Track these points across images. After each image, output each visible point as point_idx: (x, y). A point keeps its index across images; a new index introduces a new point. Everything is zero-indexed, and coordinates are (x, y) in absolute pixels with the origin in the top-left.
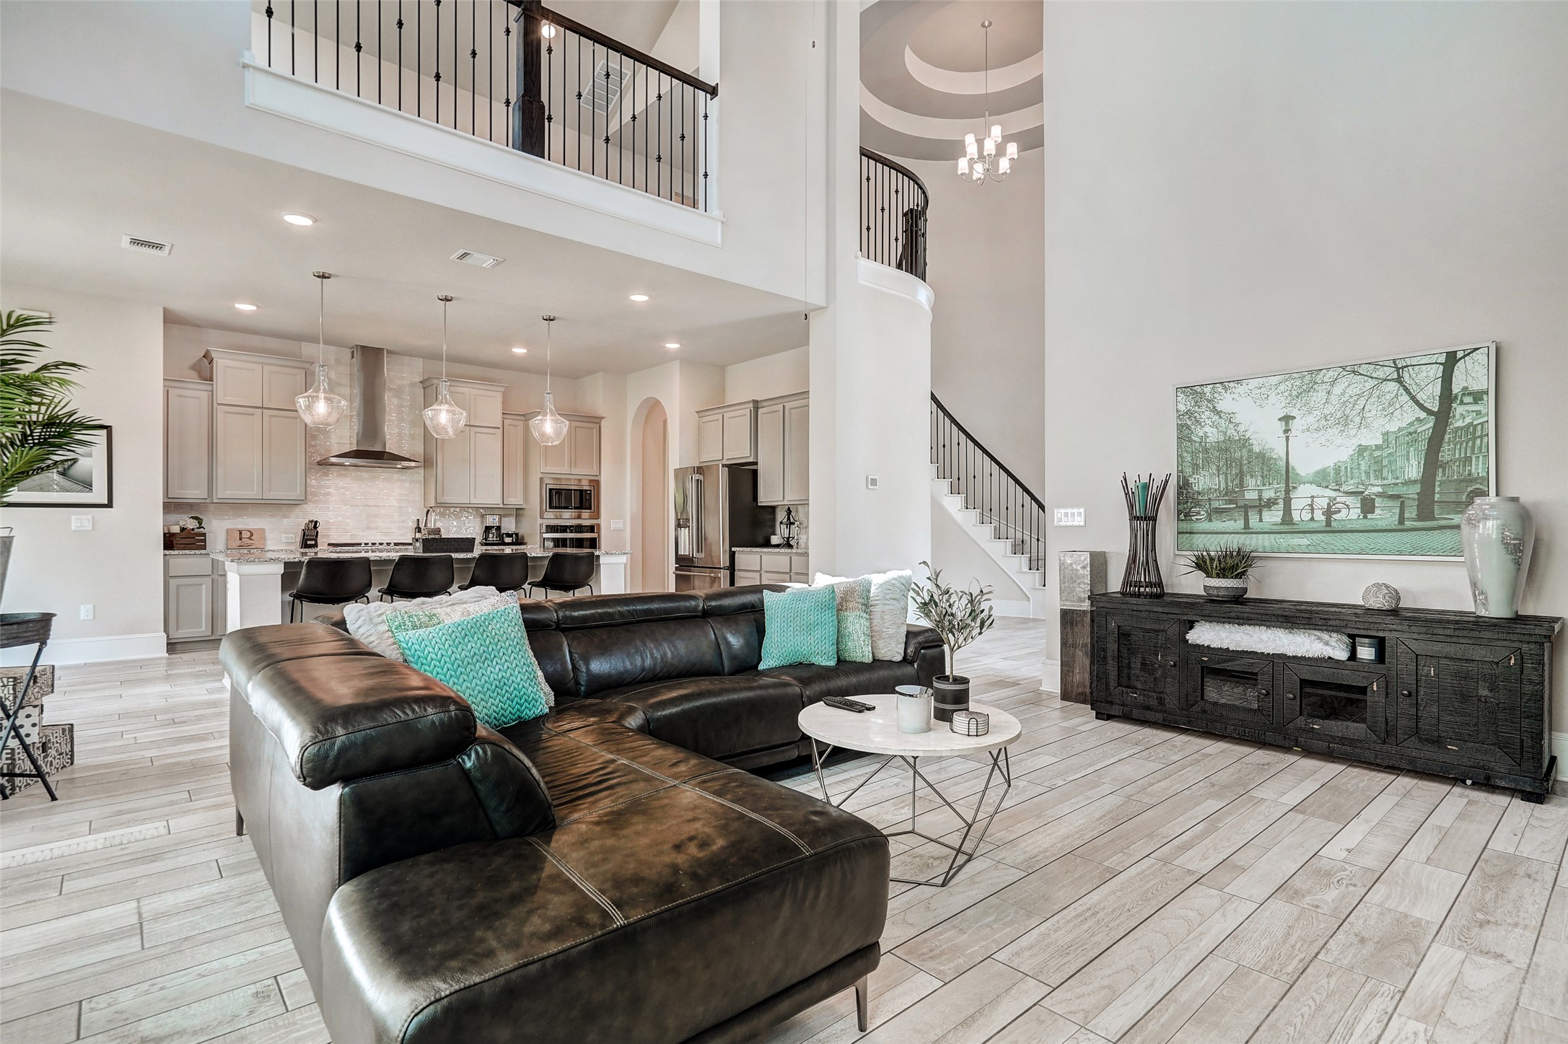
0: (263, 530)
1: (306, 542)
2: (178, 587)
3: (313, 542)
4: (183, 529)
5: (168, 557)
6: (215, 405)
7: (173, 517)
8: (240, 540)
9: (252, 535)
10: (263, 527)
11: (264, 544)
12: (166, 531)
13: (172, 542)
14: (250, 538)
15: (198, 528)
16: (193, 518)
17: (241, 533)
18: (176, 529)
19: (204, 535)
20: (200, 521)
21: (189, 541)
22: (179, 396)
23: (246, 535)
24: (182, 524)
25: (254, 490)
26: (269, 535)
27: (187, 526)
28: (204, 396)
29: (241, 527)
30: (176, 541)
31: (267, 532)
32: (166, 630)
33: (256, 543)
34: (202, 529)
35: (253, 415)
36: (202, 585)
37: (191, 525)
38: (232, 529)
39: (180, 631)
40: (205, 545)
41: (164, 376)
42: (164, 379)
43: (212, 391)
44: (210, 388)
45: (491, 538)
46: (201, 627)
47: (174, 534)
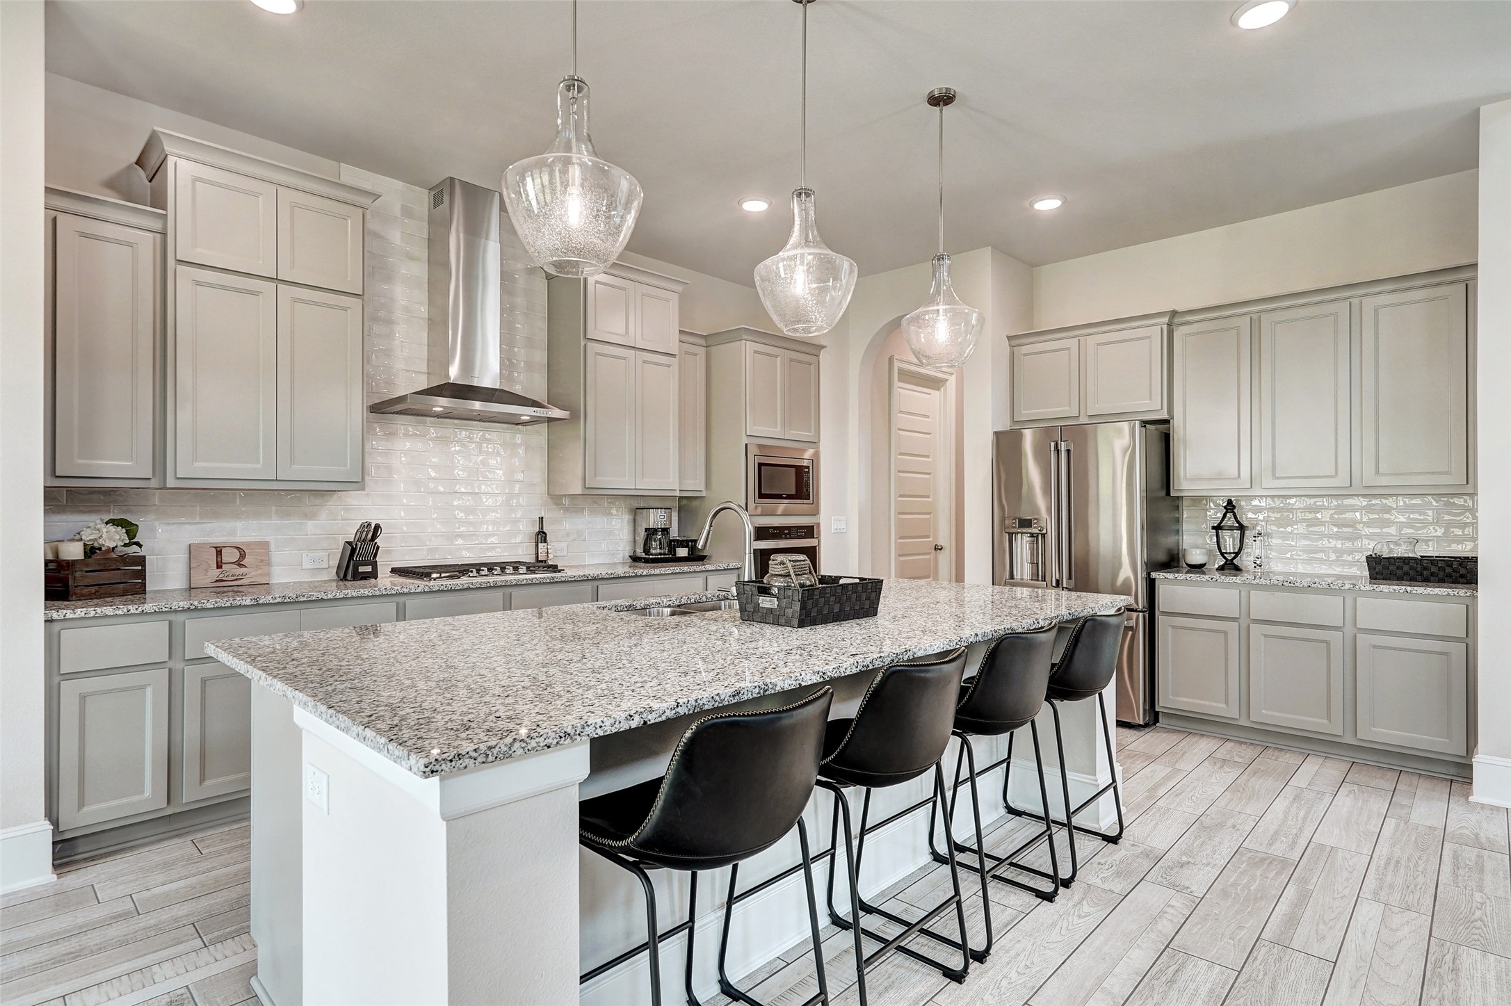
0: (265, 545)
1: (356, 569)
2: (83, 698)
3: (369, 569)
4: (90, 551)
5: (56, 627)
6: (171, 262)
7: (69, 521)
8: (219, 567)
9: (243, 555)
10: (267, 539)
11: (268, 575)
12: (50, 557)
13: (64, 581)
14: (239, 564)
15: (125, 545)
16: (113, 522)
17: (219, 552)
18: (74, 551)
19: (142, 561)
20: (130, 529)
21: (105, 577)
22: (83, 235)
23: (230, 556)
24: (88, 536)
25: (259, 463)
26: (276, 556)
27: (101, 541)
28: (147, 243)
29: (218, 540)
30: (79, 578)
31: (272, 547)
32: (52, 814)
33: (251, 574)
34: (135, 548)
35: (256, 293)
36: (143, 687)
37: (111, 539)
38: (200, 546)
39: (85, 809)
40: (144, 585)
41: (46, 180)
42: (48, 190)
43: (164, 234)
44: (157, 225)
45: (655, 550)
46: (142, 792)
47: (71, 564)
